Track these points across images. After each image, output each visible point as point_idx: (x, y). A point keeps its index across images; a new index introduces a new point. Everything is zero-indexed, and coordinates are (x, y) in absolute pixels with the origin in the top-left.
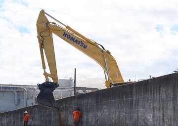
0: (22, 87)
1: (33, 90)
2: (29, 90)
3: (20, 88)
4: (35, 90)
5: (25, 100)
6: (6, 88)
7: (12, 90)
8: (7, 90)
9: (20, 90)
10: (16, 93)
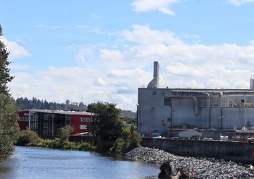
0: (204, 92)
1: (218, 96)
2: (212, 96)
3: (201, 93)
4: (220, 96)
5: (208, 108)
6: (183, 93)
7: (191, 96)
8: (185, 96)
9: (201, 96)
10: (196, 99)
